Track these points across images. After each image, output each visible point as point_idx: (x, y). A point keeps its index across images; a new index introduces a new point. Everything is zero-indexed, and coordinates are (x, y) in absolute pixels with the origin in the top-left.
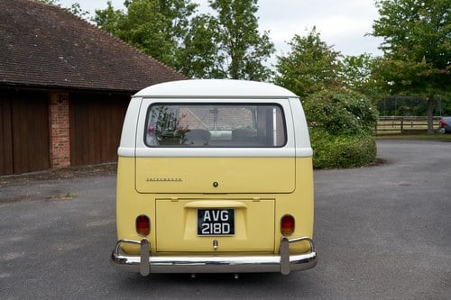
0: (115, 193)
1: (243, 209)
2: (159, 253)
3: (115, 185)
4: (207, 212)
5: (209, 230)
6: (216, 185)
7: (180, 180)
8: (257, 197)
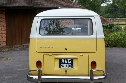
0: (29, 58)
1: (76, 58)
2: (45, 75)
3: (28, 54)
4: (63, 60)
5: (64, 66)
6: (66, 49)
7: (53, 48)
8: (81, 54)
